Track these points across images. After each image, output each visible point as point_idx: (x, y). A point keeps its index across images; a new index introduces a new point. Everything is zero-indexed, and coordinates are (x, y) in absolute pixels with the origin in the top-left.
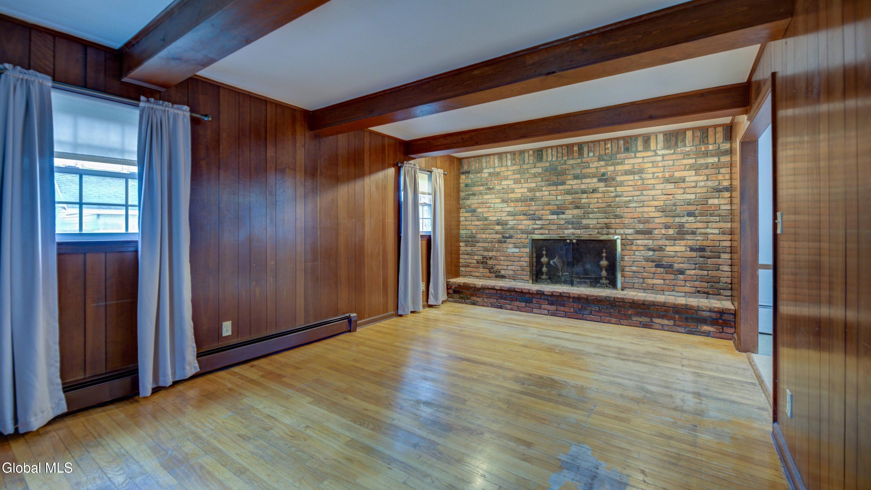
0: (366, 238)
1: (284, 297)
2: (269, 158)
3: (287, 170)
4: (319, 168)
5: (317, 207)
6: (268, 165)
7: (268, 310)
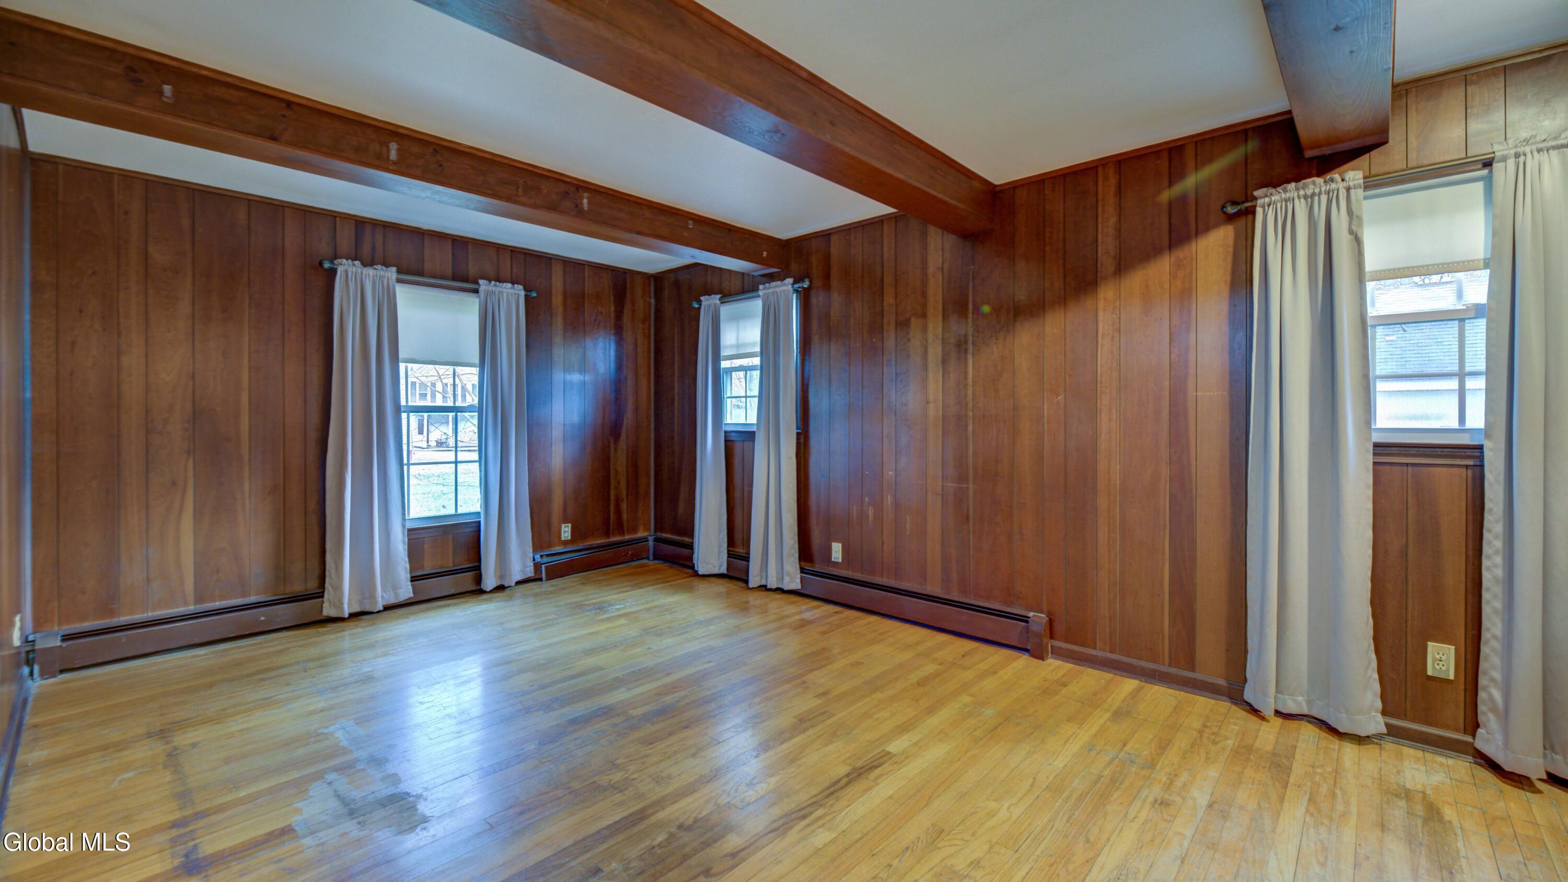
0: (1103, 444)
1: (908, 533)
2: (886, 308)
3: (913, 320)
4: (971, 299)
5: (966, 378)
6: (885, 320)
7: (885, 546)
